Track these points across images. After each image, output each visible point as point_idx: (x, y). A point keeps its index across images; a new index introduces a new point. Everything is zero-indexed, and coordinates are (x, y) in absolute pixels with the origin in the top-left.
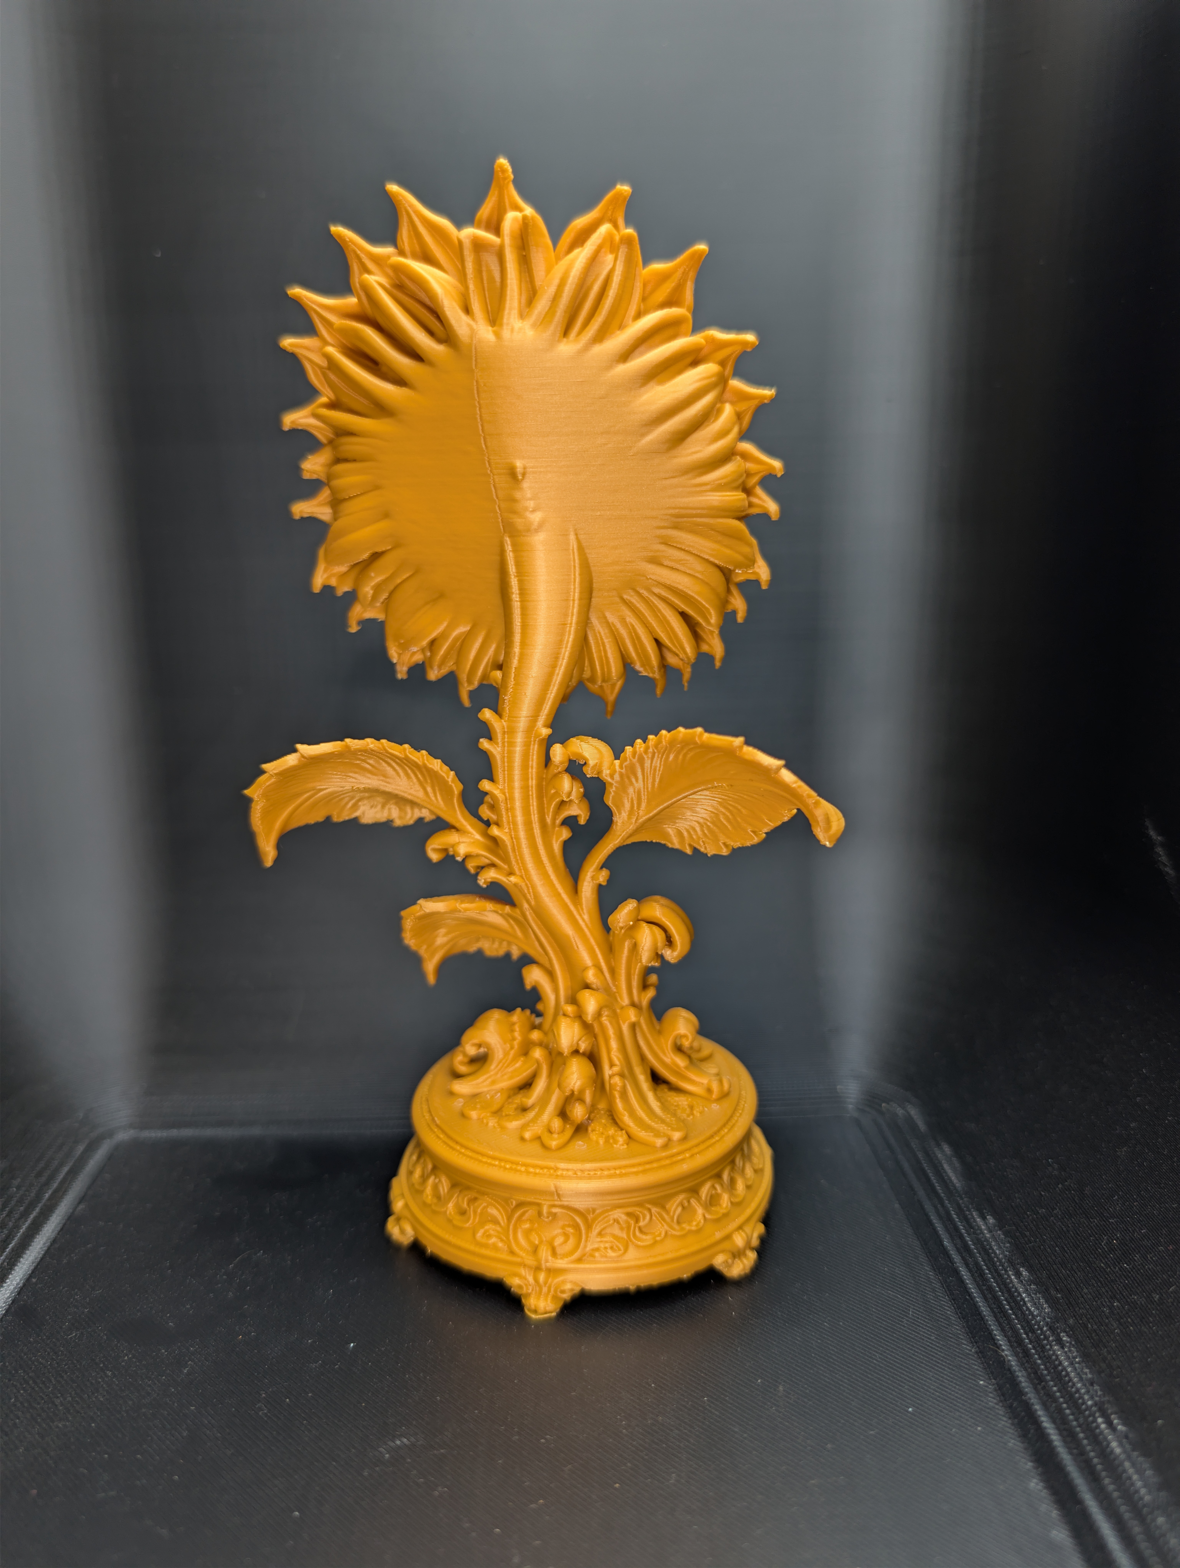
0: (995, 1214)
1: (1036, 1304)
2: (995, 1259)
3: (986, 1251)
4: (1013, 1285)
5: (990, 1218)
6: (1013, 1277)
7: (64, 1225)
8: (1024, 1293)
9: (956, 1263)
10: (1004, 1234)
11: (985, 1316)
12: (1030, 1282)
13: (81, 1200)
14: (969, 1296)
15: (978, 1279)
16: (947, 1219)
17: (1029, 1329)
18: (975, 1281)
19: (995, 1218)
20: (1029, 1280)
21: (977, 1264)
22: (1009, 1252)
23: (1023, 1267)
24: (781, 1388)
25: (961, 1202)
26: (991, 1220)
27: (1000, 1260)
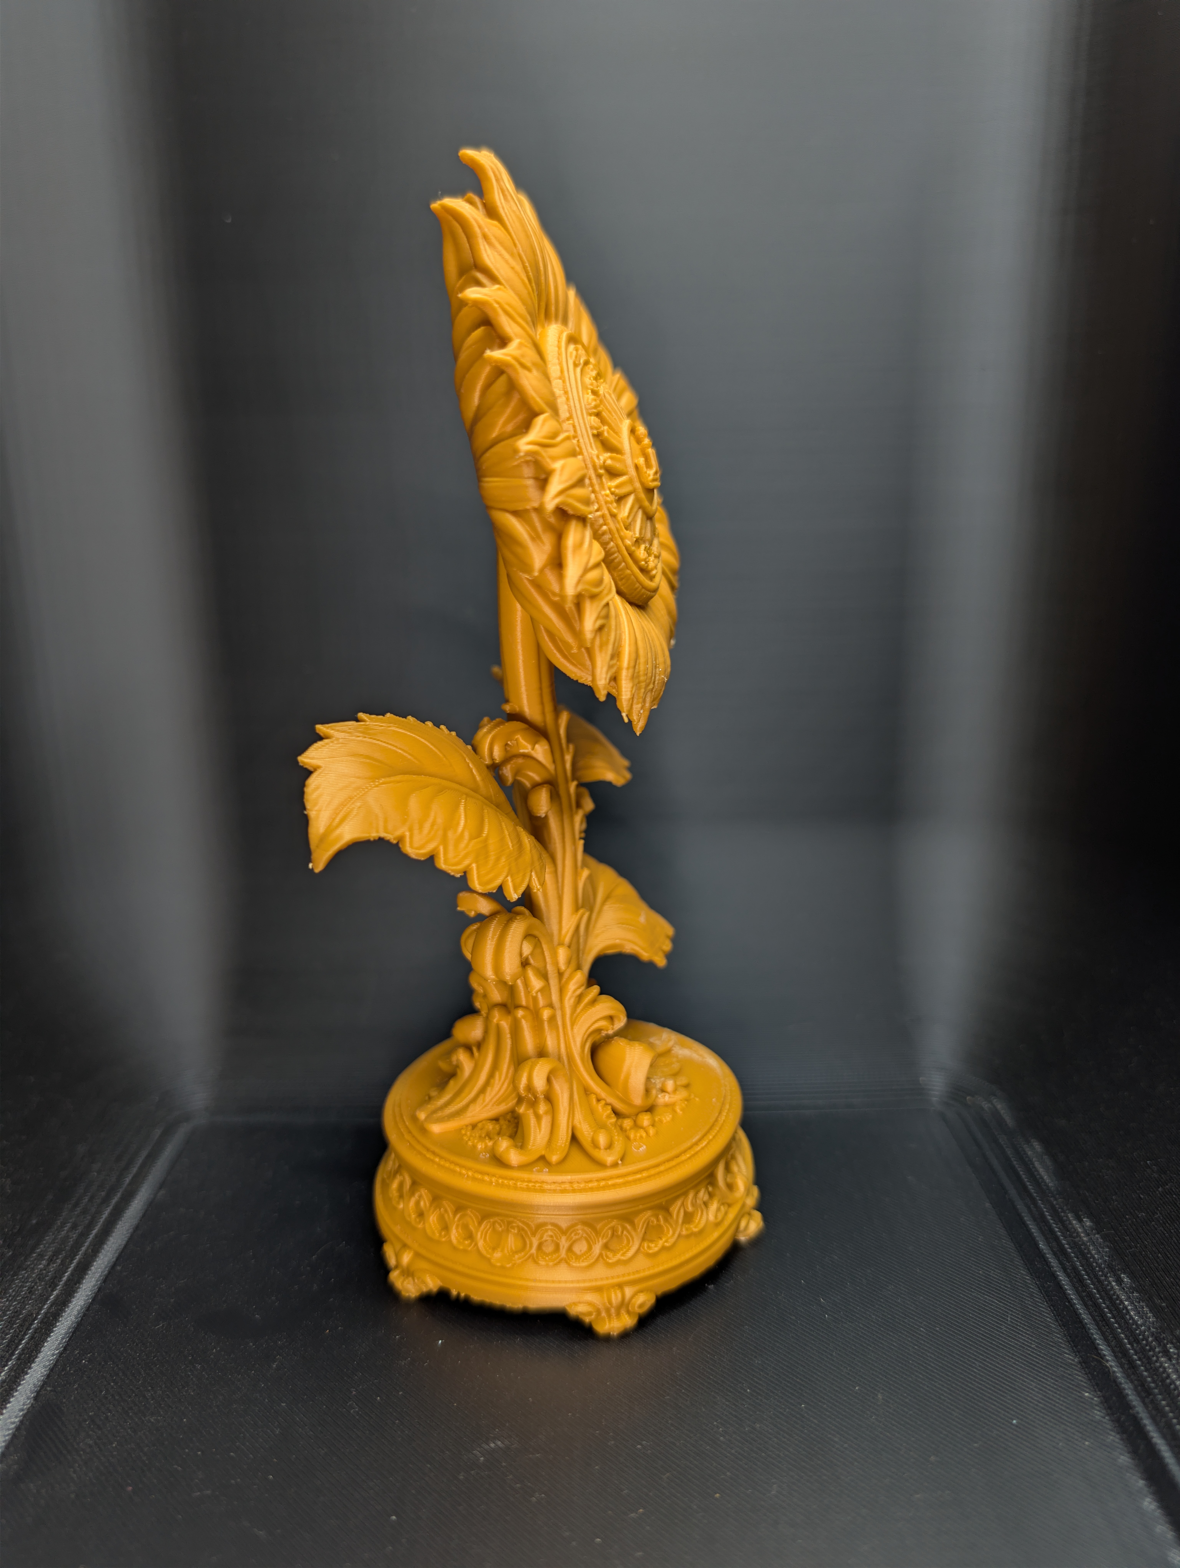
0: (1091, 1216)
1: (1139, 1313)
2: (1094, 1264)
3: (1083, 1255)
4: (1115, 1292)
5: (1086, 1221)
6: (1114, 1284)
7: (146, 1211)
8: (1126, 1301)
9: (1053, 1267)
10: (1102, 1238)
11: (1086, 1324)
12: (1133, 1290)
13: (162, 1185)
14: (1069, 1302)
15: (1077, 1285)
16: (1040, 1220)
17: (1135, 1339)
18: (1075, 1287)
19: (1092, 1221)
20: (1131, 1287)
21: (1075, 1269)
22: (1109, 1257)
23: (1124, 1273)
24: (880, 1396)
25: (1055, 1202)
26: (1088, 1223)
27: (1099, 1266)
